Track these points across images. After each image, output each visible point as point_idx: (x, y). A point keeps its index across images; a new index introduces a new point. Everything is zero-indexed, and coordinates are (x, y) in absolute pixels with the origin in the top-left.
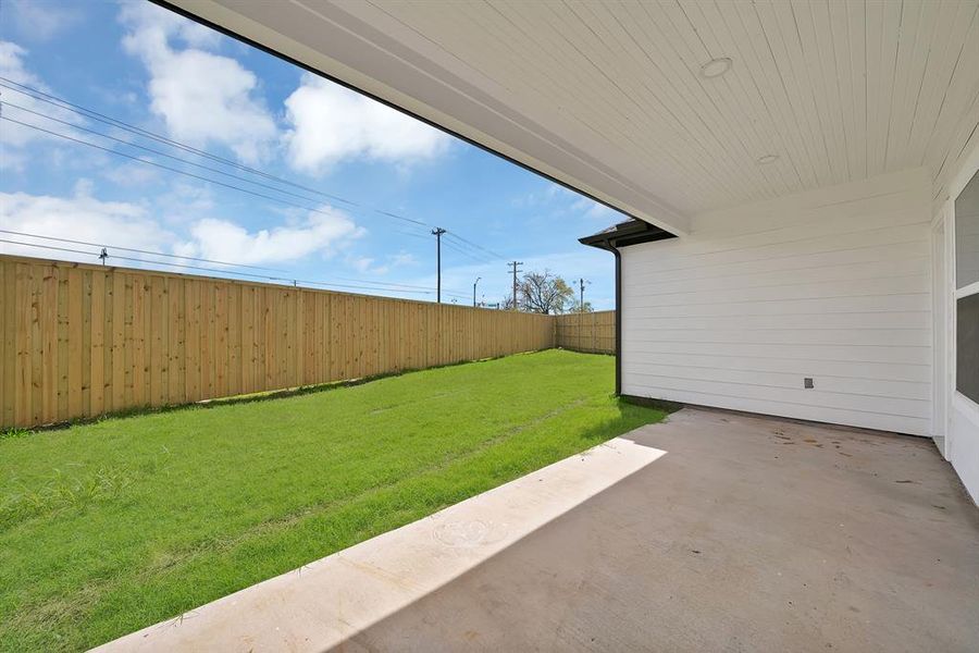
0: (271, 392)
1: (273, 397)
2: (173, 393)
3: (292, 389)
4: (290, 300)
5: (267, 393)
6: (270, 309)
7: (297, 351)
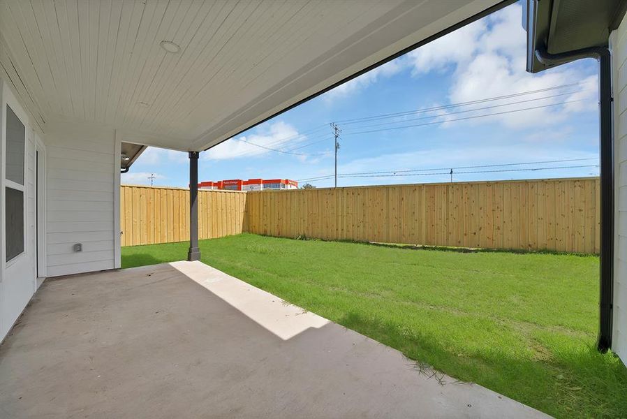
0: (405, 245)
1: (404, 248)
2: (361, 236)
3: (418, 246)
4: (417, 193)
5: (402, 245)
6: (405, 199)
7: (422, 222)
